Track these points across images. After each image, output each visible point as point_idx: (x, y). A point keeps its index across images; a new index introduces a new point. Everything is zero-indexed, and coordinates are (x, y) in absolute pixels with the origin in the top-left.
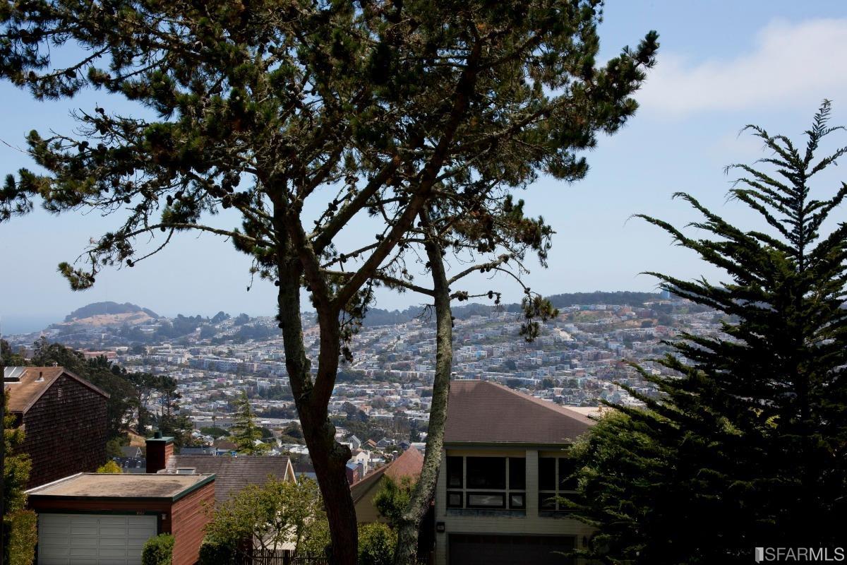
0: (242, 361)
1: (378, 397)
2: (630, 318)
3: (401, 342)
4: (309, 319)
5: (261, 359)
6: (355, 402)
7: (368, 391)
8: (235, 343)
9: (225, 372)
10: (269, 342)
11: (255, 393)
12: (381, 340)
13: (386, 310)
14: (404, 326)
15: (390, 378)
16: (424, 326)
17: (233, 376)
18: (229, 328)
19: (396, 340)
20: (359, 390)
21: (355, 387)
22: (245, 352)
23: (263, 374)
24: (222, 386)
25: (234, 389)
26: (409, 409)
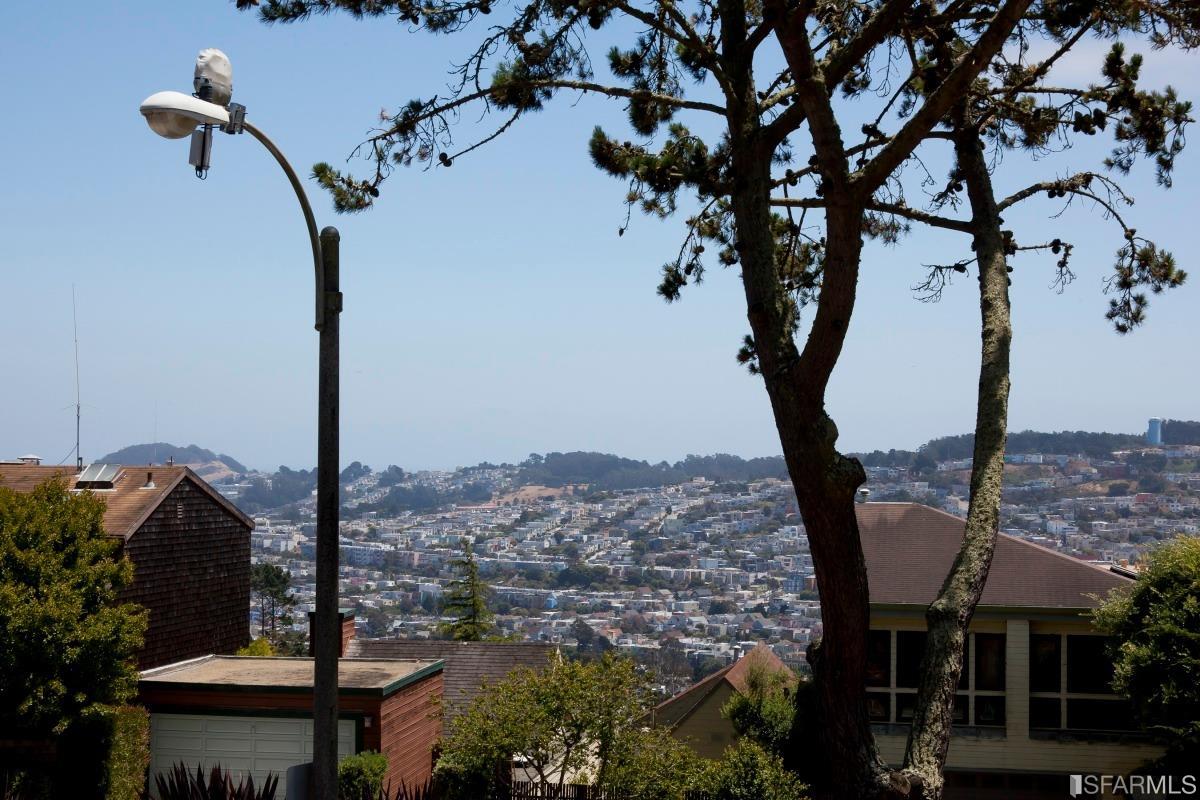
0: (393, 548)
1: (633, 613)
2: (1087, 478)
3: (674, 517)
4: (509, 476)
5: (427, 544)
6: (592, 621)
7: (615, 603)
8: (380, 516)
9: (362, 567)
10: (439, 516)
11: (415, 604)
12: (637, 513)
13: (645, 463)
14: (677, 490)
15: (654, 580)
16: (713, 489)
17: (377, 574)
18: (370, 490)
19: (663, 514)
20: (599, 601)
21: (591, 596)
22: (399, 531)
23: (430, 572)
24: (358, 592)
25: (378, 597)
26: (688, 635)
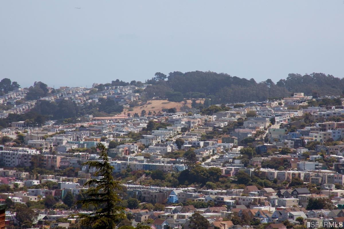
0: (38, 152)
1: (242, 207)
3: (277, 126)
4: (138, 91)
5: (68, 149)
7: (227, 199)
8: (26, 125)
9: (12, 168)
10: (78, 125)
11: (57, 200)
12: (245, 124)
13: (252, 80)
14: (280, 104)
16: (311, 103)
17: (24, 174)
18: (18, 103)
19: (268, 124)
20: (213, 197)
21: (207, 193)
22: (43, 138)
23: (70, 172)
24: (8, 189)
25: (25, 194)
